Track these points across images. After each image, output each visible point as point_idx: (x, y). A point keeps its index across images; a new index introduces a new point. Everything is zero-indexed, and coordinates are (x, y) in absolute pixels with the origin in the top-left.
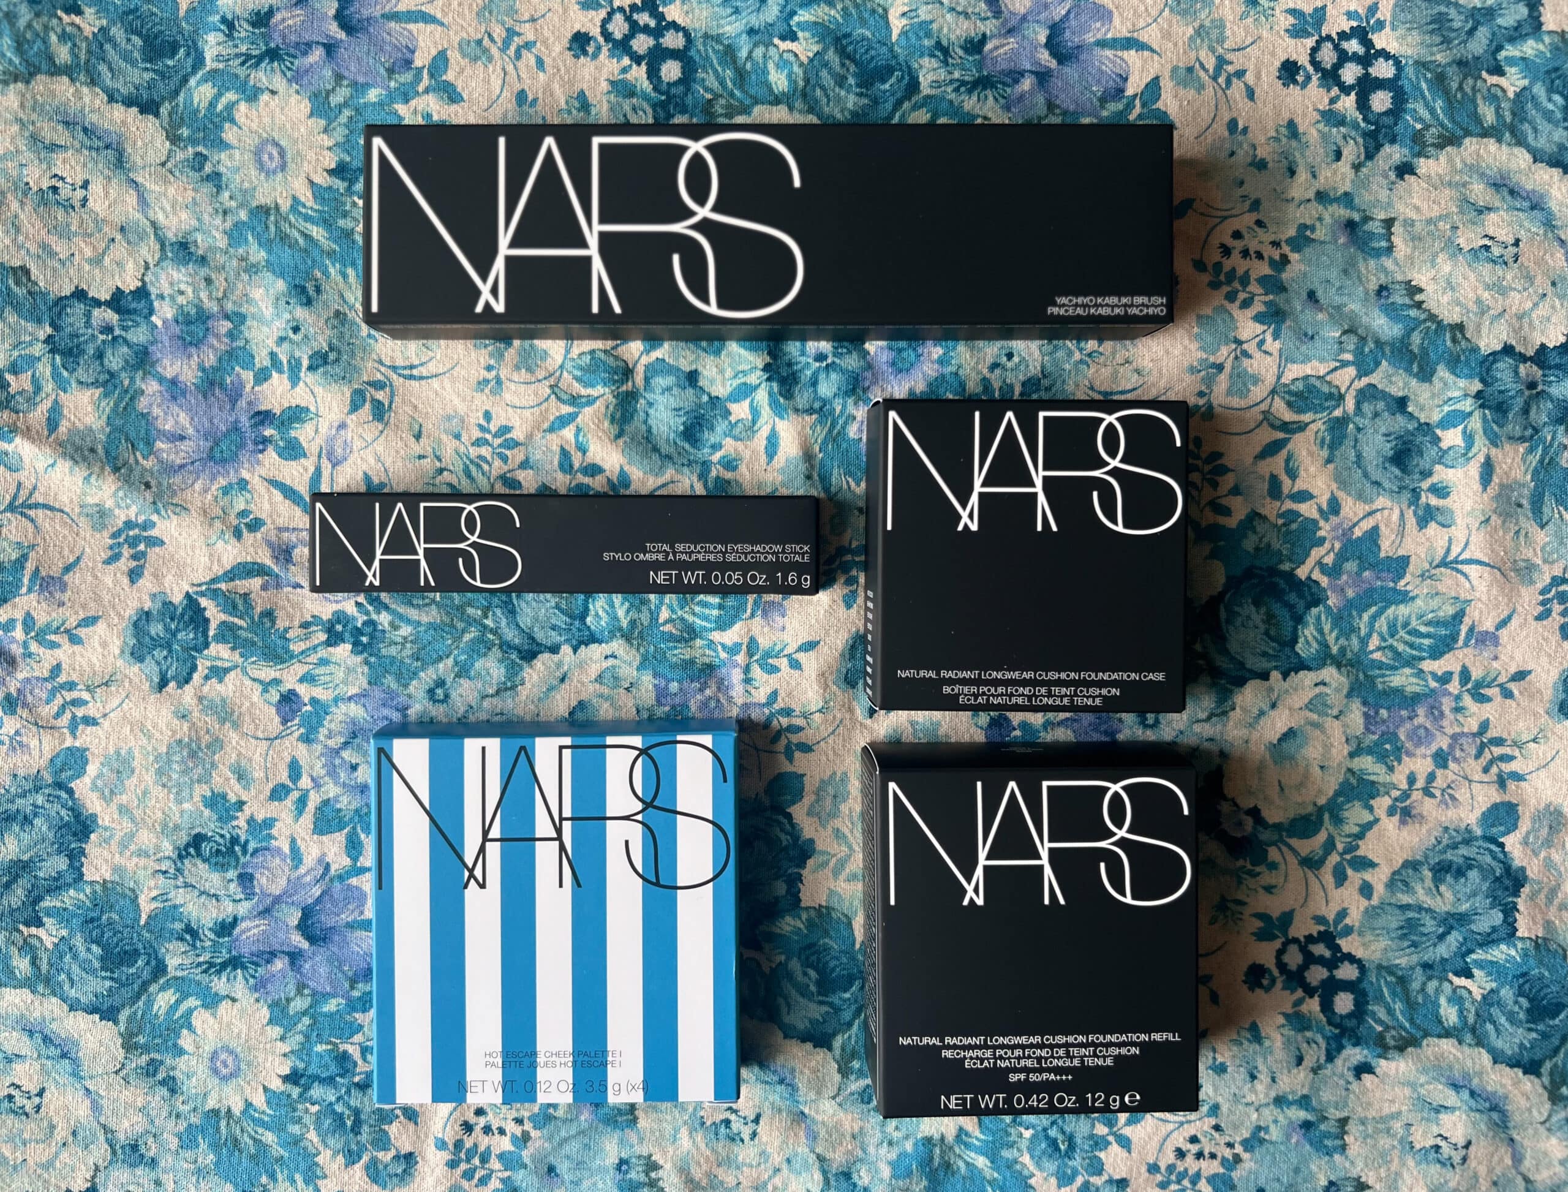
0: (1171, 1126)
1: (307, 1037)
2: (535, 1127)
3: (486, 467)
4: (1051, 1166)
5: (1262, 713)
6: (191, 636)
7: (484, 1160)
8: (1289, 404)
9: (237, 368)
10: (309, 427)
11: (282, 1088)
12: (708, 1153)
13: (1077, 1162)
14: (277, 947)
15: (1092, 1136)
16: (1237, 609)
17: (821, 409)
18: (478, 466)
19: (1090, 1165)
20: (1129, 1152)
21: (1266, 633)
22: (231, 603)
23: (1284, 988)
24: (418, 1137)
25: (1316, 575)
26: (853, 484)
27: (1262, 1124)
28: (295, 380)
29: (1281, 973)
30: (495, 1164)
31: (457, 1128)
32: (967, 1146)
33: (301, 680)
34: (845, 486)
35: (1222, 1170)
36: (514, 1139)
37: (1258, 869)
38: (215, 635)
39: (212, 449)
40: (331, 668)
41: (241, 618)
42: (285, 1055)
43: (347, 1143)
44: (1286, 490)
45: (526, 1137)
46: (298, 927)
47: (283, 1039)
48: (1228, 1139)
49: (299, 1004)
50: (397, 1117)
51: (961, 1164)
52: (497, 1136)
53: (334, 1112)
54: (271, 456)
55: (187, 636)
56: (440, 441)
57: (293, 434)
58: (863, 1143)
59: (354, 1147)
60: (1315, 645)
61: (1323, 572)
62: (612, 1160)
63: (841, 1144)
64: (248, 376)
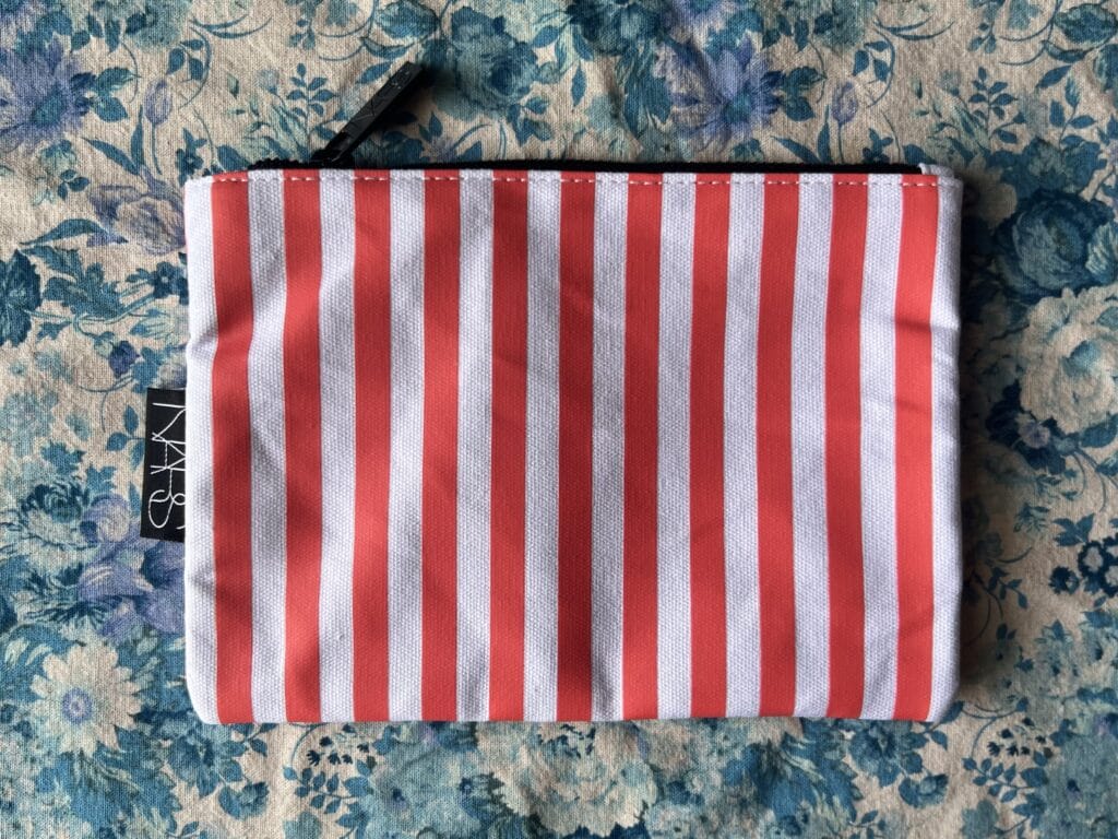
0: (985, 722)
1: (157, 676)
2: (379, 753)
3: (302, 119)
4: (872, 765)
5: (1055, 329)
6: (23, 293)
7: (332, 787)
8: (1067, 33)
9: (55, 33)
10: (128, 89)
11: (134, 727)
12: (547, 768)
13: (896, 760)
14: (121, 591)
15: (909, 735)
16: (1028, 229)
17: (625, 49)
18: (295, 119)
19: (910, 762)
20: (946, 747)
21: (1058, 252)
22: (58, 260)
23: (1086, 590)
24: (268, 768)
25: (1100, 197)
26: (659, 122)
27: (1069, 717)
28: (113, 42)
29: (1084, 575)
30: (343, 791)
31: (304, 757)
32: (793, 750)
33: (133, 332)
34: (651, 124)
35: (1035, 765)
36: (360, 765)
37: (1057, 477)
38: (46, 292)
39: (34, 113)
40: (162, 319)
41: (69, 273)
42: (135, 695)
43: (201, 775)
44: (1067, 117)
45: (371, 763)
46: (142, 571)
47: (132, 679)
48: (1039, 733)
49: (146, 645)
50: (247, 749)
51: (788, 770)
52: (343, 764)
53: (186, 745)
54: (93, 118)
55: (19, 293)
56: (256, 97)
57: (113, 95)
58: (693, 753)
59: (207, 777)
60: (1104, 261)
61: (1106, 194)
62: (455, 780)
63: (673, 754)
64: (66, 41)
